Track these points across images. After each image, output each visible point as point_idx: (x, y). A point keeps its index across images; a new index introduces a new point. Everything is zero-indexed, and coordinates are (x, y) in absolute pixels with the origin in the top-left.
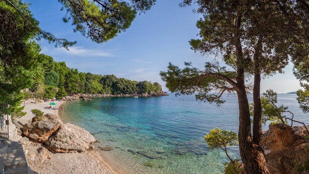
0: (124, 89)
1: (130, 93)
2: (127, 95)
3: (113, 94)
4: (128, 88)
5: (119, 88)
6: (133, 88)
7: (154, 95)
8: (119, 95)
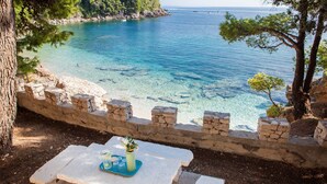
0: (101, 7)
1: (112, 14)
2: (108, 18)
3: (85, 17)
4: (108, 6)
5: (94, 6)
6: (115, 6)
7: (149, 16)
8: (95, 19)
